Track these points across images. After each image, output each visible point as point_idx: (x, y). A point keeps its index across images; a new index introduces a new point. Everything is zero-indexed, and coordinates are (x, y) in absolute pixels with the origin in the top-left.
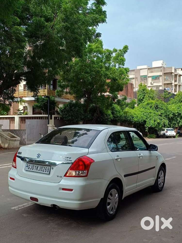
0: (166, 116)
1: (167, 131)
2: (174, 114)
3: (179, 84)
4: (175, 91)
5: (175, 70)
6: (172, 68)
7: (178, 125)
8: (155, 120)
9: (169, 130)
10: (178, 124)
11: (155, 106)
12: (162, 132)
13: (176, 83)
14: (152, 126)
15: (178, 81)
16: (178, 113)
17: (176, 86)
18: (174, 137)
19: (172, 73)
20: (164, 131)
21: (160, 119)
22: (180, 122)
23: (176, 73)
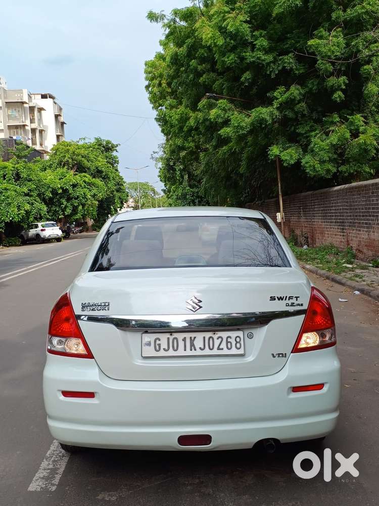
0: (39, 195)
1: (44, 228)
2: (54, 192)
3: (39, 128)
4: (34, 143)
5: (30, 96)
6: (22, 93)
7: (64, 214)
8: (20, 206)
9: (47, 226)
10: (62, 213)
11: (14, 175)
12: (32, 232)
13: (34, 126)
14: (13, 219)
15: (36, 120)
16: (62, 188)
17: (33, 131)
18: (58, 240)
19: (23, 103)
20: (36, 229)
21: (28, 203)
22: (66, 207)
23: (31, 105)
